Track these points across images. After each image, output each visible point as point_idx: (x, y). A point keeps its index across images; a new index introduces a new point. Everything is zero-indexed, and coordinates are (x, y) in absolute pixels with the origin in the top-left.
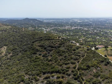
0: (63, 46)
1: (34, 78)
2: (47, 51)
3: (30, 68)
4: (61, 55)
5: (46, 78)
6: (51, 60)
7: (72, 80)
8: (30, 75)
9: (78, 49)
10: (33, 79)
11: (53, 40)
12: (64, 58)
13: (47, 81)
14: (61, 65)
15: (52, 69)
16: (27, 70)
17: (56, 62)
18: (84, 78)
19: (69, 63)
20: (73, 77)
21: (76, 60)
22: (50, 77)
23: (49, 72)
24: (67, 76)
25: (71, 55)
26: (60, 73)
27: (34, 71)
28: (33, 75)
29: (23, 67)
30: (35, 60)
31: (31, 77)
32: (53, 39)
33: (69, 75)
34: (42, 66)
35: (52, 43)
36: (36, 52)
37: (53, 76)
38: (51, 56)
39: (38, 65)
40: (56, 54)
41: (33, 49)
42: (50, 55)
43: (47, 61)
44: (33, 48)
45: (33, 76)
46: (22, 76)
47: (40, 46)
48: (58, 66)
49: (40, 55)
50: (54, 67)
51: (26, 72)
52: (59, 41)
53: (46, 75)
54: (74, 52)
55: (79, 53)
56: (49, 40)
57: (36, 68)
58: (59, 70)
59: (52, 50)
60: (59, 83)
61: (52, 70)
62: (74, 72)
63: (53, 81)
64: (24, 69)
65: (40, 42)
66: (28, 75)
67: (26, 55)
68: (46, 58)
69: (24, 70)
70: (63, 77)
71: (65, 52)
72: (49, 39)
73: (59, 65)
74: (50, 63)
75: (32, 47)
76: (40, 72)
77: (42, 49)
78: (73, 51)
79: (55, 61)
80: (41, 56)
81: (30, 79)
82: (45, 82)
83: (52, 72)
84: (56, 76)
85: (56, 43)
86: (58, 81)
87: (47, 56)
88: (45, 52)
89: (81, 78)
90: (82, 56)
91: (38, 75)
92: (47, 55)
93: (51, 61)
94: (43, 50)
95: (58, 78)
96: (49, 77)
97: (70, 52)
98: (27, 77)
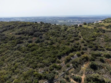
0: (51, 29)
1: (53, 67)
2: (36, 36)
3: (34, 59)
10: (53, 69)
13: (72, 63)
14: (68, 44)
15: (63, 50)
16: (31, 63)
20: (92, 50)
21: (76, 36)
24: (84, 51)
32: (31, 25)
33: (86, 49)
34: (48, 51)
35: (34, 28)
37: (73, 56)
38: (48, 39)
42: (46, 39)
45: (48, 66)
49: (30, 42)
50: (64, 48)
52: (41, 26)
54: (66, 31)
56: (27, 27)
57: (41, 56)
60: (85, 59)
72: (25, 26)
73: (66, 45)
79: (58, 42)
82: (71, 65)
88: (35, 38)
89: (100, 47)
90: (78, 33)
91: (53, 62)
98: (43, 71)
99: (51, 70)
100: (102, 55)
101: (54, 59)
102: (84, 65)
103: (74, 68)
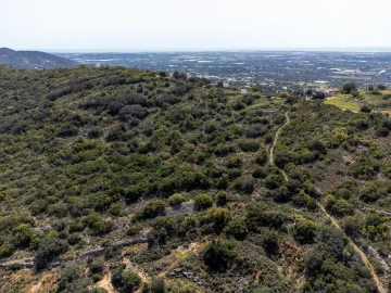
0: (191, 98)
1: (86, 222)
2: (123, 119)
3: (57, 187)
4: (190, 127)
5: (148, 215)
6: (150, 149)
7: (266, 206)
8: (58, 214)
9: (249, 103)
10: (80, 230)
11: (143, 84)
12: (206, 136)
13: (154, 226)
14: (201, 161)
15: (164, 176)
16: (40, 196)
17: (178, 151)
18: (318, 190)
19: (232, 150)
20: (269, 195)
21: (258, 135)
22: (163, 208)
23: (153, 192)
24: (237, 195)
25: (232, 122)
26: (206, 187)
27: (79, 194)
28: (75, 210)
29: (16, 190)
30: (75, 156)
31: (68, 220)
32: (141, 80)
33: (249, 190)
34: (114, 171)
35: (140, 91)
36: (75, 128)
37: (177, 204)
38: (149, 134)
39: (94, 171)
40: (168, 126)
41: (56, 120)
42: (144, 133)
43: (132, 151)
44: (54, 116)
45: (76, 215)
46: (17, 224)
47: (87, 107)
48: (189, 165)
49: (94, 135)
50: (172, 170)
51: (35, 204)
52: (167, 86)
53: (142, 205)
54: (237, 113)
55: (260, 114)
56: (124, 86)
57: (84, 182)
58: (198, 178)
59: (147, 114)
60: (212, 224)
61: (168, 180)
62: (264, 176)
63: (184, 223)
64: (21, 193)
65: (82, 96)
66: (50, 215)
67: (25, 144)
68: (126, 144)
69: (25, 198)
70: (222, 201)
71: (202, 114)
72: (122, 82)
73: (192, 161)
74: (151, 157)
75: (48, 115)
76: (111, 195)
77: (98, 114)
78: (233, 112)
79: (169, 148)
80: (102, 139)
81: (66, 231)
82: (147, 231)
83: (169, 190)
84: (191, 202)
85: (159, 92)
86: (206, 217)
87: (130, 137)
88: (117, 124)
89: (306, 192)
90: (277, 123)
91: (100, 209)
92: (129, 132)
93: (154, 150)
94: (105, 118)
95: (202, 206)
96: (160, 211)
97: (222, 114)
98: (48, 226)
99: (73, 230)
100: (289, 226)
101: (108, 198)
102: (193, 245)
103: (147, 244)
